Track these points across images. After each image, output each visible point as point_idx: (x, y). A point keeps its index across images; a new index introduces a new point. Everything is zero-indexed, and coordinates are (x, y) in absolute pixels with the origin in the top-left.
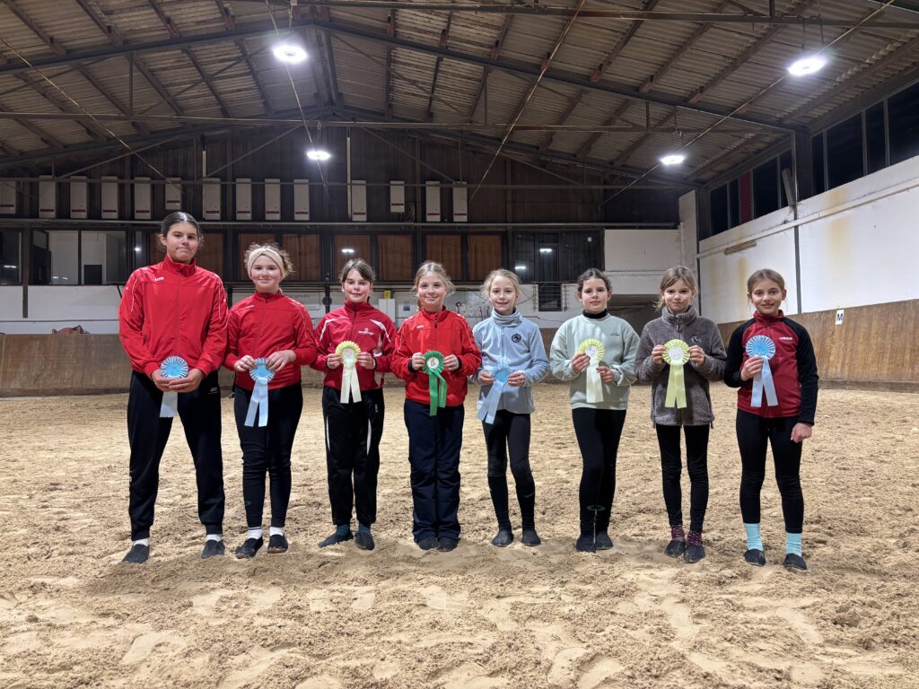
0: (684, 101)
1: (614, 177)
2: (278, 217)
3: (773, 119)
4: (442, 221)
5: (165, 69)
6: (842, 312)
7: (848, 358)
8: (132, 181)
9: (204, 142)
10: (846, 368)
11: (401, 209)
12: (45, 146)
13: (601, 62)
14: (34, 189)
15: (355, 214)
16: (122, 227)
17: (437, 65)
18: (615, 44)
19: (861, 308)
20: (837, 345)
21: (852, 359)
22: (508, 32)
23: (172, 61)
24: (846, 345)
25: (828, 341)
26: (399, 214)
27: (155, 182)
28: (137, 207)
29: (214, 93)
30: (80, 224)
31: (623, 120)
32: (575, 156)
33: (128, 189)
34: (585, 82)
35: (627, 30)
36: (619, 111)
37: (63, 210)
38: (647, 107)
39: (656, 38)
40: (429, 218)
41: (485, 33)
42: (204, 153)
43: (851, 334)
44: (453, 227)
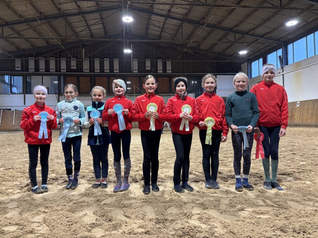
0: (247, 33)
1: (220, 58)
2: (108, 71)
3: (276, 39)
4: (163, 72)
5: (75, 22)
6: (299, 102)
7: (301, 117)
8: (60, 59)
9: (84, 46)
10: (300, 121)
11: (149, 69)
12: (32, 47)
13: (220, 20)
14: (27, 62)
15: (134, 70)
16: (56, 75)
17: (165, 21)
18: (226, 14)
19: (306, 101)
20: (297, 113)
21: (302, 118)
22: (191, 11)
23: (78, 19)
24: (300, 113)
25: (294, 112)
26: (148, 70)
27: (67, 59)
28: (62, 68)
29: (90, 30)
30: (43, 74)
31: (226, 39)
32: (207, 51)
33: (58, 62)
34: (214, 27)
35: (231, 10)
36: (224, 36)
37: (37, 69)
38: (235, 35)
39: (240, 12)
40: (159, 72)
41: (182, 11)
42: (84, 50)
43: (302, 109)
44: (167, 75)
